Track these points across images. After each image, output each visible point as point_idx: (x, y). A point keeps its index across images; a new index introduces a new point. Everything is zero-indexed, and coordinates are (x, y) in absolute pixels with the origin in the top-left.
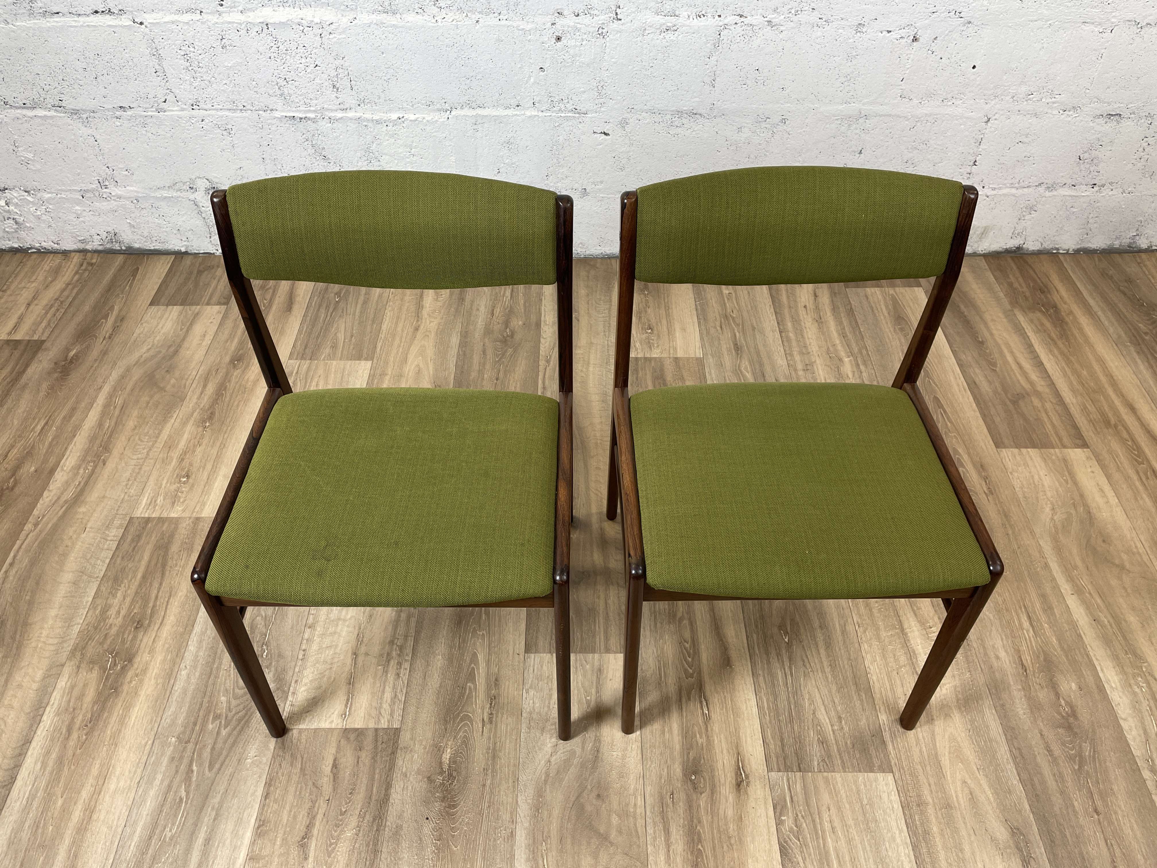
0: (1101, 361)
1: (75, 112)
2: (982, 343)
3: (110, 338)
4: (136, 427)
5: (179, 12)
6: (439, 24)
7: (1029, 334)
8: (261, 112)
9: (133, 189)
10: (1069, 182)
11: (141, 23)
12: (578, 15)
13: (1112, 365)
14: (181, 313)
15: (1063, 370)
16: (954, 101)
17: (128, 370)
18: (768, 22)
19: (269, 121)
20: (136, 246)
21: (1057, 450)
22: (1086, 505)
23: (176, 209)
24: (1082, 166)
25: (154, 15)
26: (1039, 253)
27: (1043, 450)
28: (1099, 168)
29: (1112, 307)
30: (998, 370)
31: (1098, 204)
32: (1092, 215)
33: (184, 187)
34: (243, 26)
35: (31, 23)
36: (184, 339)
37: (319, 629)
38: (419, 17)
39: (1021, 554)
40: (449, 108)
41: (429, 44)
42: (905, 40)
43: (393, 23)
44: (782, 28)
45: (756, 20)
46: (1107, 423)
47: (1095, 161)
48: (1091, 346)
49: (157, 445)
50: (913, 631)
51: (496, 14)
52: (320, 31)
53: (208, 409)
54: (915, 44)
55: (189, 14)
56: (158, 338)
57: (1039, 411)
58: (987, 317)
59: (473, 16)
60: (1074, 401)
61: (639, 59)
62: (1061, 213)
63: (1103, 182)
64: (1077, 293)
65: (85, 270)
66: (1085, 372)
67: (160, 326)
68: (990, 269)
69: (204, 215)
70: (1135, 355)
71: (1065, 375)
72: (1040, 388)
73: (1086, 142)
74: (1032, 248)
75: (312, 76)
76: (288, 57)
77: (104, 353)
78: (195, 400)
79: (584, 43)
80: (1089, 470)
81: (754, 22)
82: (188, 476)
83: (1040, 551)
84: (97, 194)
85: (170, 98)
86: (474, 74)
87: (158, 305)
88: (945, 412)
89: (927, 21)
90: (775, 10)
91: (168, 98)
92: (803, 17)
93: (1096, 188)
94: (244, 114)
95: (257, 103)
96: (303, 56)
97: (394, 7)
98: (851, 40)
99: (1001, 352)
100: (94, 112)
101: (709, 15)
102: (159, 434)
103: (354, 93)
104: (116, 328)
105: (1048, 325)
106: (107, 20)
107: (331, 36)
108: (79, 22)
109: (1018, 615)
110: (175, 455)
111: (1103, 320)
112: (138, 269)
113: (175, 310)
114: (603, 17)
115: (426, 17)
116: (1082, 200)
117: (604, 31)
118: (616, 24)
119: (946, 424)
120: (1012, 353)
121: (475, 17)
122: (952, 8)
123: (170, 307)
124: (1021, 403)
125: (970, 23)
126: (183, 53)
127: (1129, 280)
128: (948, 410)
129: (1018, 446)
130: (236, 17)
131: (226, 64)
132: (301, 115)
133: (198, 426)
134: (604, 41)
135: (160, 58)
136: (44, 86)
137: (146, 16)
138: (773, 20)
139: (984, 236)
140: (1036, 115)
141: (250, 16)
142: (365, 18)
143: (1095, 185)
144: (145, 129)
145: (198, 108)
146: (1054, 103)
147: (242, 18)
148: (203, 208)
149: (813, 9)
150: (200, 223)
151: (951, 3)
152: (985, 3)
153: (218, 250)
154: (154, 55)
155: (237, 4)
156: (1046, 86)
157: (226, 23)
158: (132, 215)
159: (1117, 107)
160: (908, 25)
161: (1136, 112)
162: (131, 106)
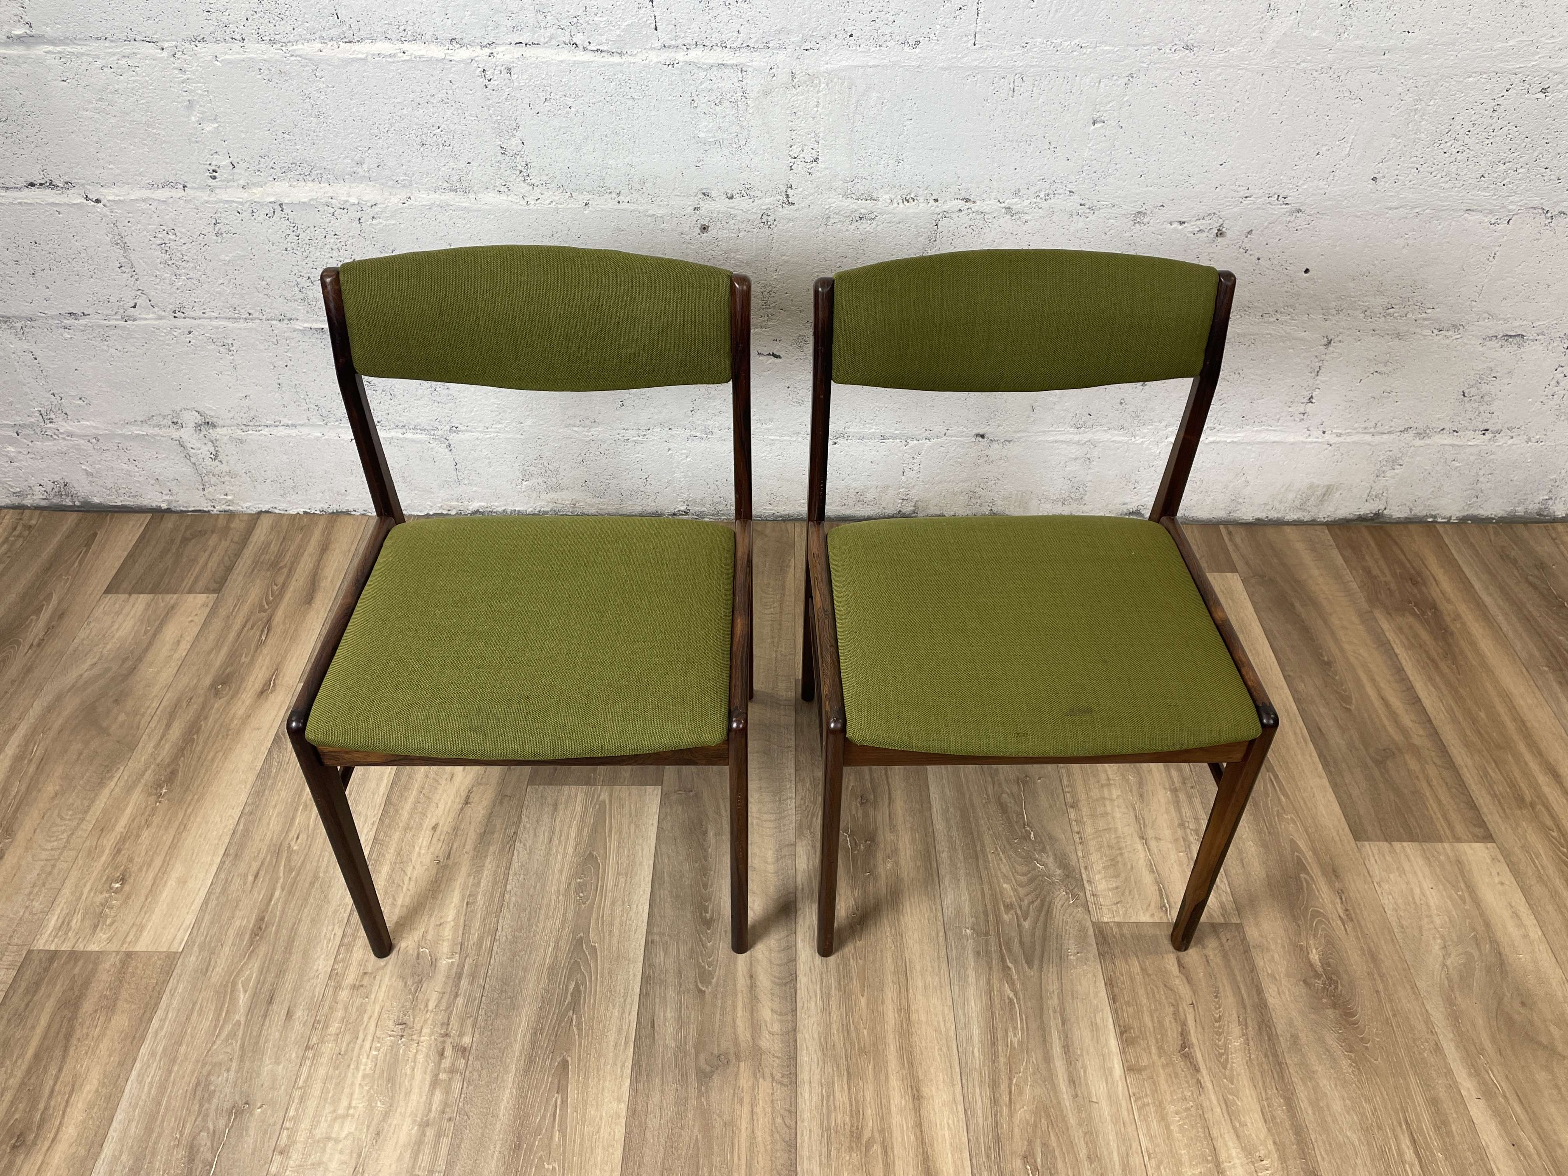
0: (1506, 697)
1: (6, 320)
2: (1329, 664)
3: (39, 645)
4: (56, 794)
5: (152, 186)
6: (531, 207)
7: (1397, 651)
8: (274, 322)
9: (90, 424)
10: (1449, 426)
11: (98, 201)
12: (732, 197)
13: (1522, 703)
14: (148, 605)
15: (1450, 711)
16: (1277, 316)
17: (59, 698)
18: (1006, 208)
19: (286, 335)
20: (96, 500)
21: (1446, 845)
22: (1494, 942)
23: (153, 452)
24: (1467, 405)
25: (115, 190)
26: (1407, 522)
27: (1426, 846)
28: (1493, 408)
29: (1518, 607)
30: (1353, 708)
31: (1492, 457)
32: (1482, 472)
33: (165, 422)
34: (247, 205)
36: (146, 650)
37: (295, 1156)
38: (504, 197)
39: (1399, 1026)
42: (1205, 235)
43: (464, 204)
44: (1026, 217)
45: (988, 205)
46: (1520, 801)
47: (1486, 398)
48: (1489, 671)
49: (83, 826)
50: (1234, 1166)
51: (614, 195)
52: (359, 215)
53: (168, 765)
54: (1219, 239)
55: (166, 189)
56: (108, 647)
57: (1417, 778)
58: (1334, 621)
59: (581, 197)
60: (1469, 762)
61: (821, 256)
62: (1438, 468)
63: (1499, 427)
64: (1466, 586)
65: (19, 536)
66: (1482, 715)
67: (116, 626)
68: (1337, 546)
69: (193, 460)
70: (1556, 687)
71: (1454, 720)
72: (1417, 741)
73: (1473, 373)
74: (1396, 515)
76: (312, 249)
77: (28, 670)
78: (150, 750)
79: (740, 235)
80: (1497, 880)
81: (987, 209)
82: (123, 880)
83: (1428, 1021)
84: (38, 431)
85: (142, 301)
87: (117, 592)
88: (1276, 777)
89: (1236, 209)
90: (1016, 193)
91: (139, 302)
92: (1057, 203)
93: (1488, 435)
94: (250, 324)
95: (268, 310)
96: (335, 247)
98: (1128, 234)
99: (1358, 681)
100: (31, 320)
101: (921, 200)
102: (89, 807)
104: (50, 630)
105: (1425, 636)
106: (49, 196)
107: (374, 222)
108: (7, 197)
109: (1396, 1137)
110: (109, 842)
111: (1505, 629)
112: (95, 535)
113: (142, 600)
114: (767, 200)
115: (512, 198)
116: (1468, 450)
117: (770, 218)
118: (787, 210)
119: (1279, 799)
120: (1373, 680)
121: (583, 198)
122: (1274, 190)
123: (134, 596)
124: (1390, 764)
125: (1299, 211)
126: (159, 242)
127: (1541, 566)
128: (1281, 774)
129: (1389, 838)
130: (236, 195)
131: (222, 257)
133: (150, 795)
135: (125, 247)
137: (104, 191)
138: (1014, 207)
139: (1326, 497)
140: (1398, 335)
141: (257, 193)
142: (423, 198)
143: (1487, 430)
144: (106, 343)
145: (183, 315)
146: (1425, 319)
147: (245, 195)
148: (192, 451)
149: (1071, 192)
150: (188, 470)
151: (1272, 185)
152: (1322, 184)
153: (214, 507)
154: (117, 244)
155: (236, 177)
156: (1412, 297)
157: (221, 202)
158: (90, 459)
159: (1518, 324)
160: (1210, 214)
161: (1546, 332)
162: (86, 313)
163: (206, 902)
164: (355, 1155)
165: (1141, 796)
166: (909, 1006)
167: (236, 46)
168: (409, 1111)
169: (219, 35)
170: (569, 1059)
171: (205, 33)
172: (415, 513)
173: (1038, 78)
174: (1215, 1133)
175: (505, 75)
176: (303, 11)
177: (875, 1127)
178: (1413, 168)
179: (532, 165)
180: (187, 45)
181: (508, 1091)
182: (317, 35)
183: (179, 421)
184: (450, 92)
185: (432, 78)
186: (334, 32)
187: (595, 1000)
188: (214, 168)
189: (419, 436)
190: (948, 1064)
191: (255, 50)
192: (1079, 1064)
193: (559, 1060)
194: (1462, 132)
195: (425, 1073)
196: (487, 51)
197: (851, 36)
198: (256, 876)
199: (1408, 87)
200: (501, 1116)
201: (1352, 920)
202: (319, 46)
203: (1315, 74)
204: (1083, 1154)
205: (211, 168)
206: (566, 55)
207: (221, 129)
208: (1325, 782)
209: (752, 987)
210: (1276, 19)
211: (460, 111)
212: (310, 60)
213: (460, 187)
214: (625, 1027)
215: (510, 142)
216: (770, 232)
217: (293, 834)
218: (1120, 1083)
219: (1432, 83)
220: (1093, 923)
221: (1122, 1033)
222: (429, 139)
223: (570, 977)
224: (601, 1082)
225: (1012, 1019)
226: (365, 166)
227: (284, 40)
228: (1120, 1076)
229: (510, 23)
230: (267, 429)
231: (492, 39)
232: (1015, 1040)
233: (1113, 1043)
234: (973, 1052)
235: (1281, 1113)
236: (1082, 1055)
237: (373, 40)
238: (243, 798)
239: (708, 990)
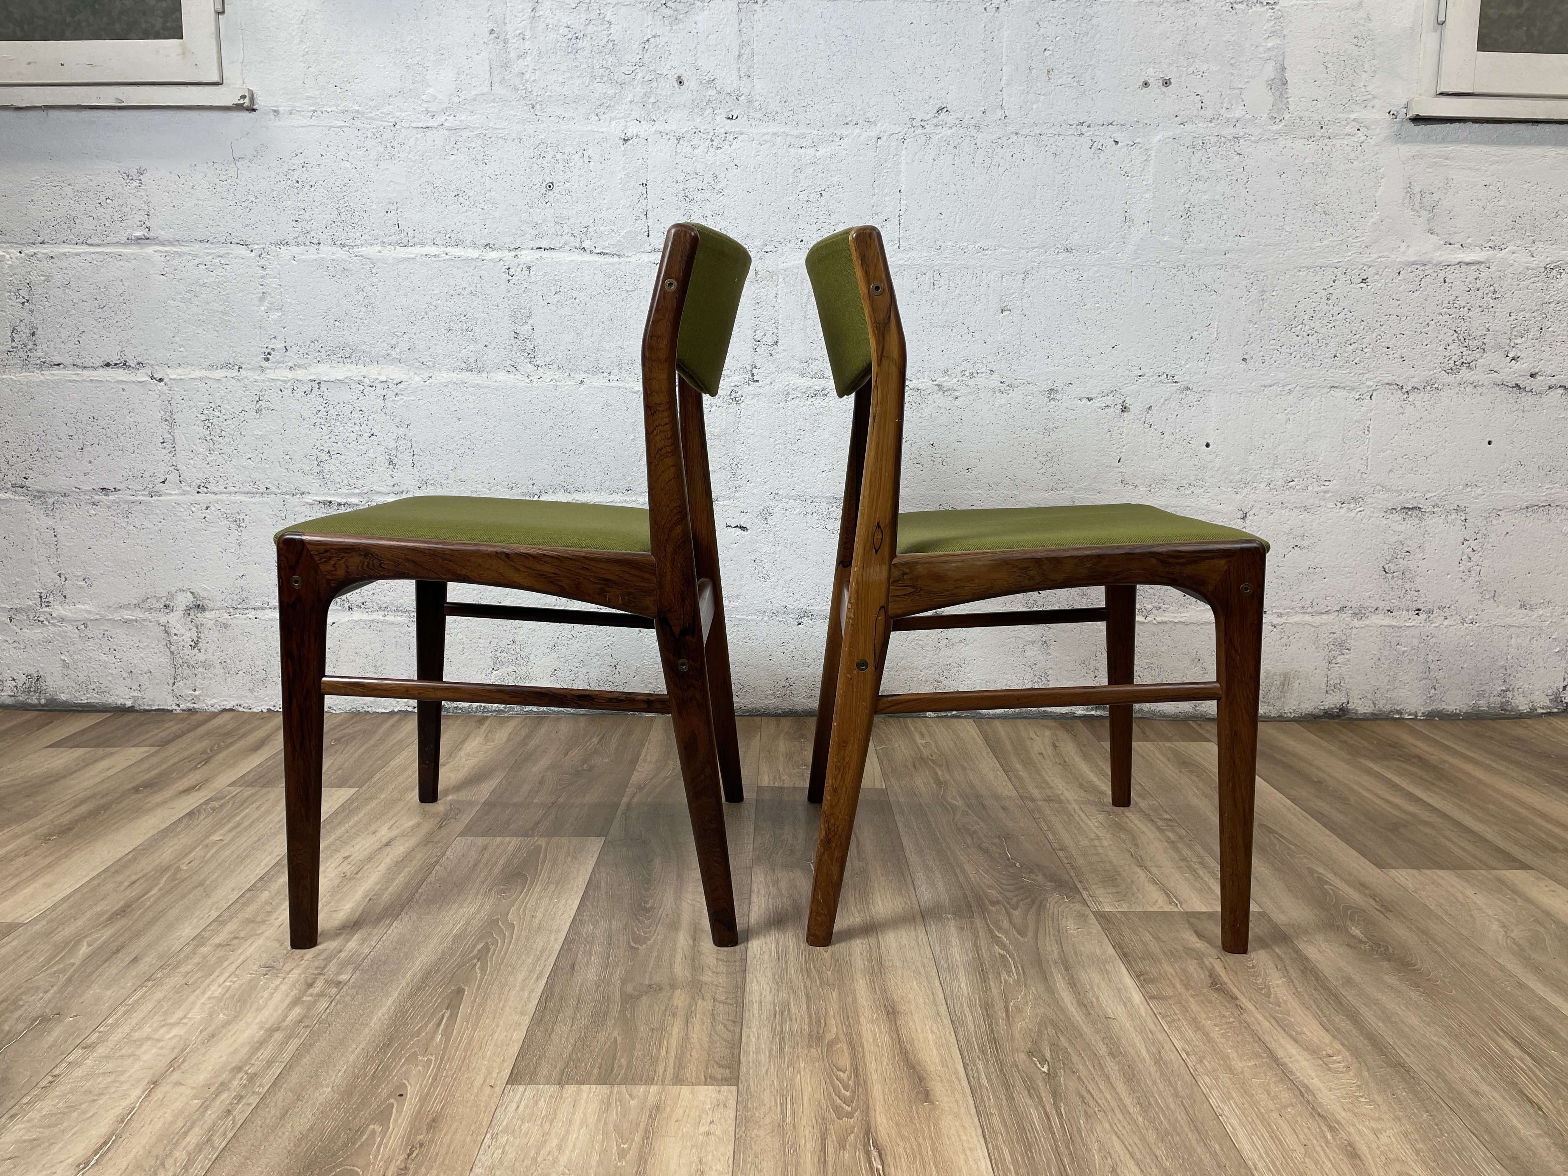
1: (41, 495)
2: (1320, 782)
5: (211, 366)
6: (534, 384)
7: (1389, 777)
8: (287, 497)
9: (85, 608)
10: (1381, 604)
11: (161, 380)
14: (87, 753)
15: (1456, 804)
16: (1192, 489)
18: (939, 386)
19: (295, 509)
20: (63, 697)
21: (1482, 871)
23: (136, 640)
24: (1392, 582)
25: (179, 371)
26: (1376, 718)
27: (1458, 871)
28: (1417, 585)
30: (1352, 803)
31: (1434, 640)
32: (1430, 658)
33: (158, 604)
34: (289, 384)
35: (22, 376)
38: (511, 376)
39: (1470, 972)
40: (538, 492)
41: (519, 408)
42: (1112, 409)
43: (477, 382)
44: (956, 394)
47: (1408, 575)
50: (1297, 1061)
51: (605, 375)
52: (384, 392)
53: (65, 826)
54: (1125, 414)
55: (224, 370)
56: (35, 772)
57: (1436, 838)
58: (1319, 763)
59: (577, 376)
61: (783, 429)
62: (1386, 653)
63: (1429, 606)
64: (1446, 748)
66: (1493, 807)
67: (48, 762)
69: (173, 648)
72: (1426, 818)
73: (1386, 547)
74: (1362, 710)
75: (364, 448)
76: (338, 424)
78: (50, 818)
79: (712, 410)
80: (1545, 889)
83: (1503, 969)
84: (32, 616)
85: (173, 477)
86: (573, 447)
87: (61, 747)
88: (1281, 836)
89: (1133, 387)
90: (946, 372)
91: (170, 477)
92: (981, 380)
93: (1423, 616)
94: (265, 499)
95: (284, 484)
96: (358, 422)
97: (480, 364)
98: (1045, 410)
99: (1352, 790)
100: (65, 495)
103: (415, 471)
105: (1414, 769)
106: (120, 374)
107: (397, 398)
108: (82, 376)
113: (81, 751)
114: (736, 378)
115: (519, 376)
116: (1409, 633)
117: (737, 395)
118: (751, 388)
119: (1288, 847)
120: (1368, 790)
121: (579, 377)
122: (1162, 370)
123: (75, 749)
124: (1403, 831)
125: (1188, 389)
126: (203, 418)
128: (1286, 835)
129: (1415, 867)
130: (282, 375)
131: (256, 432)
132: (339, 500)
134: (738, 407)
135: (173, 424)
136: (10, 459)
137: (169, 371)
138: (944, 384)
139: (1286, 687)
140: (1306, 509)
141: (300, 374)
142: (443, 376)
143: (1419, 610)
144: (127, 520)
145: (205, 490)
146: (1325, 492)
147: (290, 375)
148: (175, 637)
149: (992, 371)
150: (165, 660)
151: (1160, 365)
152: (1201, 364)
153: (178, 706)
154: (167, 420)
155: (286, 359)
156: (1308, 470)
157: (268, 381)
158: (72, 648)
159: (1410, 497)
160: (1112, 391)
161: (1440, 504)
162: (118, 488)
163: (69, 896)
164: (177, 1050)
165: (1136, 845)
166: (881, 957)
167: (312, 249)
168: (257, 1021)
169: (300, 239)
170: (466, 988)
171: (290, 238)
172: (380, 710)
173: (952, 274)
174: (1267, 1038)
175: (525, 272)
176: (372, 221)
177: (840, 1032)
178: (1274, 350)
179: (540, 348)
180: (273, 247)
181: (384, 1009)
182: (380, 240)
183: (172, 604)
184: (479, 286)
185: (466, 274)
186: (394, 238)
187: (506, 954)
188: (269, 350)
189: (399, 618)
190: (929, 993)
191: (326, 251)
192: (1090, 995)
193: (453, 988)
194: (1306, 317)
195: (287, 996)
196: (513, 254)
197: (802, 241)
198: (134, 883)
199: (1251, 281)
200: (372, 1024)
201: (1391, 911)
202: (380, 248)
203: (1174, 271)
204: (1103, 1050)
205: (267, 351)
206: (576, 257)
207: (284, 317)
208: (1335, 838)
209: (694, 946)
210: (1133, 228)
211: (485, 302)
212: (369, 259)
213: (475, 367)
214: (538, 969)
215: (523, 328)
216: (737, 407)
217: (186, 860)
218: (1141, 1007)
219: (1270, 277)
220: (1093, 912)
221: (1138, 976)
222: (456, 325)
223: (479, 940)
224: (502, 1002)
225: (1005, 966)
226: (398, 350)
227: (353, 244)
228: (1141, 1003)
229: (534, 232)
230: (253, 612)
231: (518, 245)
232: (1011, 980)
233: (1129, 981)
234: (959, 986)
235: (1345, 1025)
236: (1092, 988)
237: (423, 245)
238: (140, 841)
239: (642, 948)
